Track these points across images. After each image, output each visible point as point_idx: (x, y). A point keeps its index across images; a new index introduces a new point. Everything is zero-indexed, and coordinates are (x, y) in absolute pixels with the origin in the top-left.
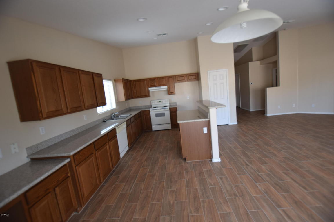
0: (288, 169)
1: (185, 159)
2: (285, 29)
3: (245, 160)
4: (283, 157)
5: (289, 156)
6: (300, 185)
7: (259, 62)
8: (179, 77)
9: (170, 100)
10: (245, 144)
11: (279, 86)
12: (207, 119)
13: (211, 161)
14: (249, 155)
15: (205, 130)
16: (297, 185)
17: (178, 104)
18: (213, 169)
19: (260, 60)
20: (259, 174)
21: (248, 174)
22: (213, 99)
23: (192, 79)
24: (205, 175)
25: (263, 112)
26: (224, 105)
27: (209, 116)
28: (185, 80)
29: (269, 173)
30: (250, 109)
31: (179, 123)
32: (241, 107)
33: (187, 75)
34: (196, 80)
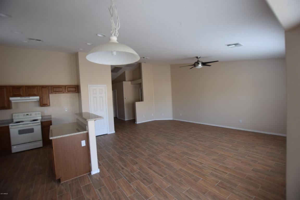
0: (151, 163)
1: (59, 181)
2: (145, 63)
3: (121, 165)
4: (148, 155)
5: (151, 153)
6: (159, 174)
7: (130, 82)
8: (56, 88)
9: (42, 113)
10: (121, 150)
11: (143, 101)
12: (85, 132)
13: (90, 173)
14: (125, 159)
15: (83, 143)
16: (157, 175)
17: (53, 117)
18: (91, 182)
19: (131, 81)
20: (132, 174)
21: (124, 178)
22: (92, 111)
23: (71, 91)
24: (83, 192)
25: (134, 120)
26: (101, 117)
27: (87, 128)
28: (63, 91)
29: (139, 171)
30: (125, 119)
31: (52, 140)
32: (118, 117)
33: (65, 87)
34: (76, 93)
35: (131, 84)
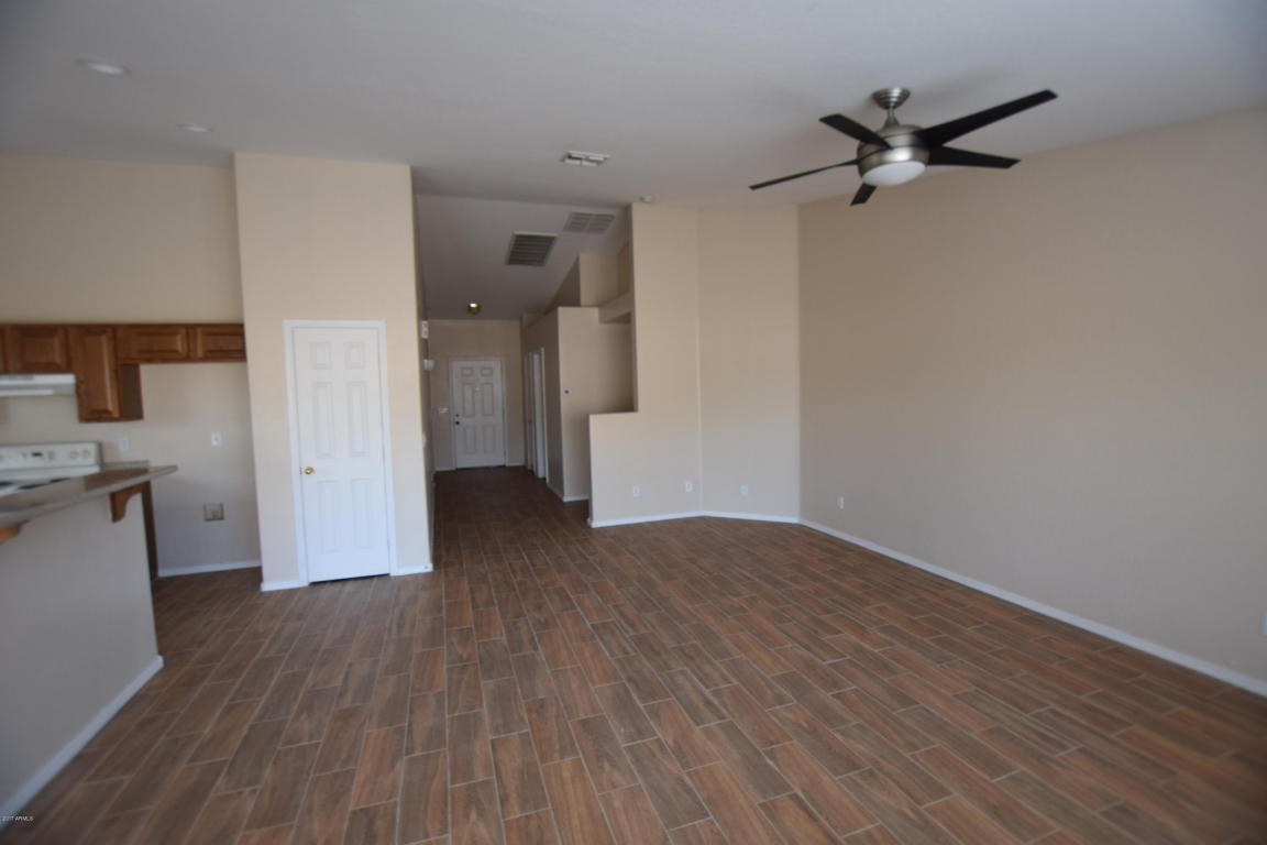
7: (596, 312)
8: (151, 335)
11: (637, 409)
19: (600, 305)
25: (586, 508)
28: (185, 350)
30: (563, 493)
32: (548, 481)
33: (190, 329)
35: (603, 321)
